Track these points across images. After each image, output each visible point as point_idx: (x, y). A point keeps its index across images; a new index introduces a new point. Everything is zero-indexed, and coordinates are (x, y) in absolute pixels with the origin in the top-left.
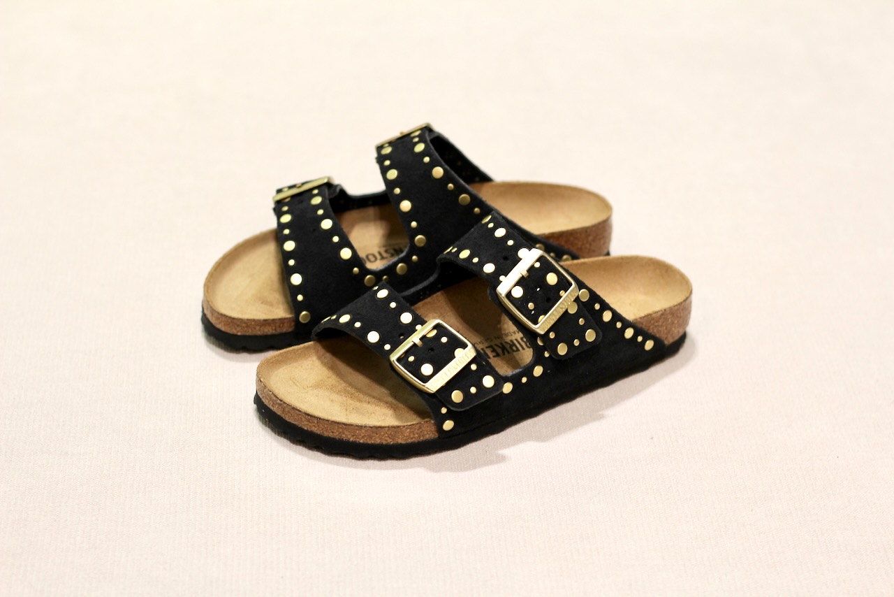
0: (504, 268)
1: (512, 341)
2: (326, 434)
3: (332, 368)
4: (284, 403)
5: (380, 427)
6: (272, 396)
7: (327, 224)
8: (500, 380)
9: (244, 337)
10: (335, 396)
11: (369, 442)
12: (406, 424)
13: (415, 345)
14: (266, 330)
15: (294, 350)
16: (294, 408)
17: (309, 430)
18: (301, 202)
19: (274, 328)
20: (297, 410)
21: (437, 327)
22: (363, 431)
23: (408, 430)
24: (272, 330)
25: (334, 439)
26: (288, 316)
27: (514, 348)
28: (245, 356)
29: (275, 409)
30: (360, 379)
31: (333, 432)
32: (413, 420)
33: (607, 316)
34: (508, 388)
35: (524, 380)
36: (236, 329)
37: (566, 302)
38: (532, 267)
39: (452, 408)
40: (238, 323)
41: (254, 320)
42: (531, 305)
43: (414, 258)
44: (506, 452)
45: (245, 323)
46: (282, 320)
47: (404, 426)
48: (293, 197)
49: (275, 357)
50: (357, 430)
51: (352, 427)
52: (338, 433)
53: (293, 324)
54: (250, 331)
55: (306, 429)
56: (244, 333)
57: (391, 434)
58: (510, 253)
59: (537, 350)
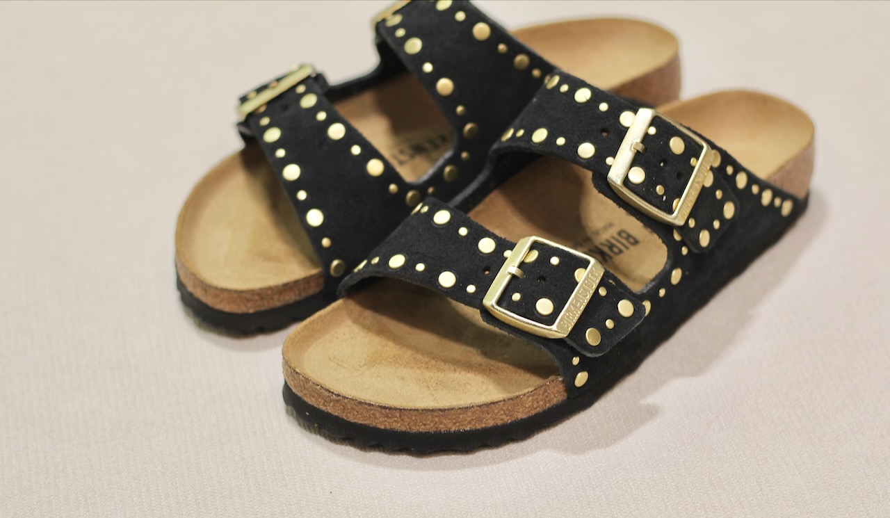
0: (609, 146)
1: (608, 241)
2: (415, 429)
3: (382, 332)
4: (344, 397)
5: (493, 403)
6: (322, 391)
7: (336, 131)
8: (636, 300)
9: (258, 315)
10: (403, 371)
11: (479, 427)
12: (526, 391)
13: (514, 277)
14: (287, 298)
15: (320, 317)
16: (360, 403)
17: (388, 427)
18: (285, 108)
19: (297, 292)
20: (366, 403)
21: (535, 245)
22: (469, 414)
23: (531, 398)
24: (295, 295)
25: (427, 434)
26: (314, 271)
27: (616, 250)
28: (261, 340)
29: (330, 409)
30: (427, 339)
31: (425, 425)
32: (532, 382)
33: (741, 181)
34: (646, 309)
35: (662, 292)
36: (246, 306)
37: (701, 175)
38: (646, 136)
39: (589, 355)
40: (249, 296)
41: (270, 288)
42: (660, 189)
43: (464, 155)
45: (259, 294)
46: (307, 280)
47: (525, 395)
48: (270, 103)
49: (299, 333)
50: (460, 414)
51: (453, 412)
52: (432, 424)
53: (321, 281)
54: (266, 304)
55: (383, 428)
56: (258, 309)
57: (507, 410)
58: (608, 124)
59: (673, 248)
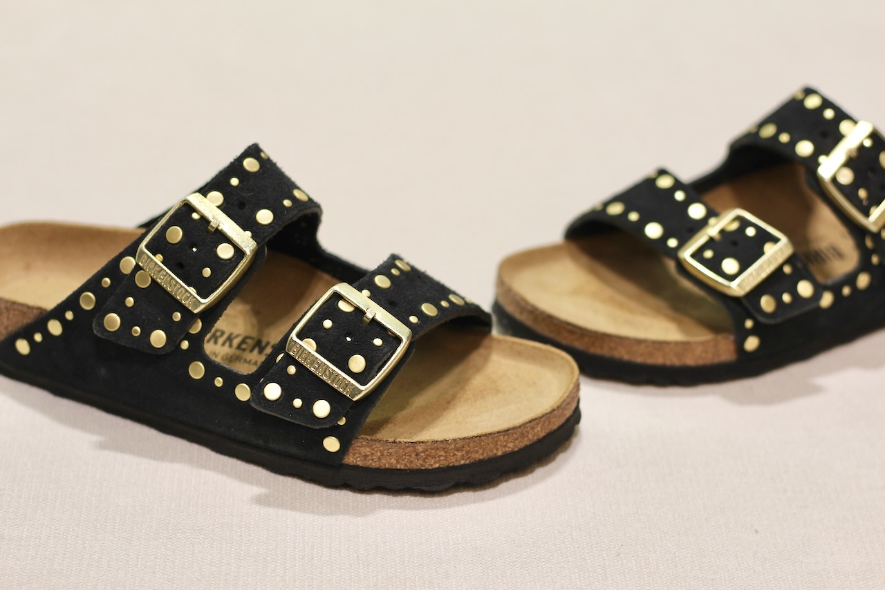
0: (825, 146)
2: (592, 350)
3: (593, 271)
8: (819, 290)
10: (598, 306)
12: (695, 340)
13: (712, 239)
16: (549, 316)
20: (554, 318)
21: (738, 218)
23: (700, 347)
32: (703, 336)
34: (827, 300)
35: (846, 291)
38: (862, 145)
39: (762, 320)
42: (862, 193)
44: (821, 381)
47: (694, 343)
51: (628, 341)
52: (607, 349)
55: (565, 343)
57: (677, 352)
58: (828, 129)
59: (865, 254)
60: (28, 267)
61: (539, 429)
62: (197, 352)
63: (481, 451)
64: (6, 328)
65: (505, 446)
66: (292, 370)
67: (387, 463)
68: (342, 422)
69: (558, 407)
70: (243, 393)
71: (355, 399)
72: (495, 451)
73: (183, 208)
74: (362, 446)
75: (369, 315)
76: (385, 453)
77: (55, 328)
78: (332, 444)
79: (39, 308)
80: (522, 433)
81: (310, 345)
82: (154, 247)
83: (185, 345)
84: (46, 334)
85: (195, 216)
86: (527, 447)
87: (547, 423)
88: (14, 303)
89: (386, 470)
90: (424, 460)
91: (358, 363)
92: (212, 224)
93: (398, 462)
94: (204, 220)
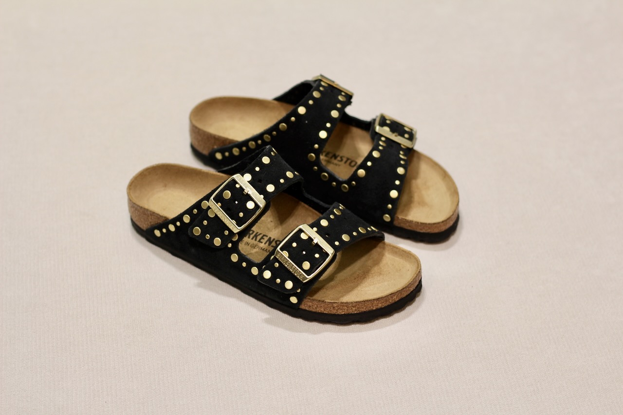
60: (165, 186)
61: (395, 297)
62: (235, 249)
63: (365, 308)
64: (150, 223)
65: (377, 306)
66: (277, 265)
67: (319, 310)
68: (299, 291)
69: (406, 287)
70: (255, 271)
71: (304, 282)
72: (372, 308)
73: (232, 182)
74: (308, 302)
75: (315, 241)
76: (319, 306)
77: (172, 228)
78: (294, 300)
79: (165, 217)
80: (386, 300)
81: (285, 254)
82: (217, 200)
83: (230, 245)
84: (168, 230)
85: (237, 186)
86: (388, 306)
87: (400, 294)
88: (154, 213)
89: (319, 313)
90: (337, 311)
91: (307, 265)
92: (245, 191)
93: (324, 310)
94: (241, 189)
